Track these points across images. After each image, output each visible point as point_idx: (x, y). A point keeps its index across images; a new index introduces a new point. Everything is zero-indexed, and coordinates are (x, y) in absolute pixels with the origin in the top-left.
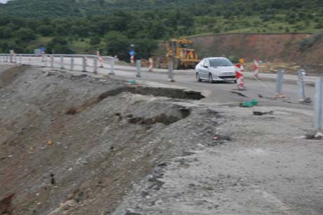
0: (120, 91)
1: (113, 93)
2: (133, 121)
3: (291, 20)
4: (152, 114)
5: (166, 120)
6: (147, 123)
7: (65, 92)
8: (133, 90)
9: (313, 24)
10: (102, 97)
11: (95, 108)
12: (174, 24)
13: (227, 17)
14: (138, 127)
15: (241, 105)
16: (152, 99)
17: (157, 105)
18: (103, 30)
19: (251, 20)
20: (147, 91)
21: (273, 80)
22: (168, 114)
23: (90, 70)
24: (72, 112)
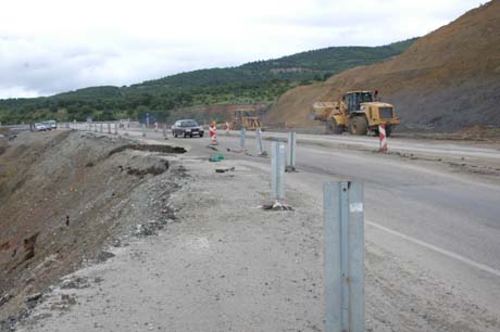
0: (125, 147)
1: (119, 150)
2: (131, 172)
3: (253, 96)
4: (145, 166)
5: (155, 172)
6: (140, 174)
7: (88, 150)
8: (133, 147)
9: (266, 98)
10: (112, 153)
11: (106, 162)
12: (180, 100)
13: (213, 94)
14: (134, 177)
15: (210, 160)
16: (147, 154)
17: (149, 158)
18: (134, 106)
19: (228, 96)
20: (144, 148)
21: (238, 136)
22: (156, 167)
23: (113, 131)
24: (90, 165)
